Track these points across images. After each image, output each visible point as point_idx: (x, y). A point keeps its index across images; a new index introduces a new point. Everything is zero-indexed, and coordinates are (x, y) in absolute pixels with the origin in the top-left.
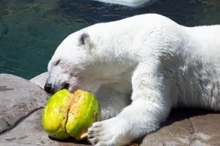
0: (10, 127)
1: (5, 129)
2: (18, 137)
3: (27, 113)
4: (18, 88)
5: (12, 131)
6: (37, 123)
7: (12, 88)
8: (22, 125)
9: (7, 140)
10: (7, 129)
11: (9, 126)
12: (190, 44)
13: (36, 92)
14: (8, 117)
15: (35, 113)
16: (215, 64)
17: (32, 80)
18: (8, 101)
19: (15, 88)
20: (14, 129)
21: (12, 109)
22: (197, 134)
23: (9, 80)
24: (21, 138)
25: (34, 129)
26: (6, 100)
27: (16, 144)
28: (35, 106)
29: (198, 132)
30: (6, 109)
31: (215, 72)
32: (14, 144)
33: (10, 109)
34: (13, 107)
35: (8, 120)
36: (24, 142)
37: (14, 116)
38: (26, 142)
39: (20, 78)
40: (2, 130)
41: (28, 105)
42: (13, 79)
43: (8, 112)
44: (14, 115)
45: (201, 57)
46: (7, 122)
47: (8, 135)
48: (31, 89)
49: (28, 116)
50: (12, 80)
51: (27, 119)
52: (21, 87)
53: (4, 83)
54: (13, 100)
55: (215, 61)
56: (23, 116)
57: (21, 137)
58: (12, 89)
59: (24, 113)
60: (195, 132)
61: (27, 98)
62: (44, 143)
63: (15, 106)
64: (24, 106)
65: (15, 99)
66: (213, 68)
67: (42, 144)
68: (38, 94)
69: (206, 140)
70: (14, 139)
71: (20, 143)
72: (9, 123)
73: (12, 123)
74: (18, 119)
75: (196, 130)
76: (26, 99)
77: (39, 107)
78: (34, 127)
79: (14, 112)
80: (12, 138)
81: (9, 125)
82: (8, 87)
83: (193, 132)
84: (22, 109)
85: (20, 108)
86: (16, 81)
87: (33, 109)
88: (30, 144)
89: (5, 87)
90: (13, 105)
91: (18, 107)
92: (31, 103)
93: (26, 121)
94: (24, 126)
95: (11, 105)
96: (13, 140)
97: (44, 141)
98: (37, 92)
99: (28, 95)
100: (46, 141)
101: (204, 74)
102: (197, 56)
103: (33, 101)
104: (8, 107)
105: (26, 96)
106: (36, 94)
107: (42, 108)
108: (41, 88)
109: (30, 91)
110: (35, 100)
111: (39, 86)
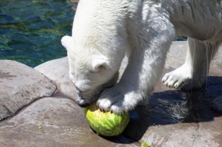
1: (5, 117)
3: (29, 101)
4: (21, 75)
5: (13, 119)
7: (14, 75)
10: (7, 117)
11: (10, 114)
13: (39, 80)
17: (36, 68)
18: (10, 88)
19: (18, 75)
20: (15, 117)
21: (14, 97)
23: (13, 67)
28: (38, 94)
30: (7, 96)
33: (12, 97)
34: (15, 95)
35: (9, 107)
39: (24, 65)
40: (3, 118)
42: (16, 65)
46: (8, 110)
48: (35, 77)
49: (29, 104)
53: (7, 69)
54: (16, 87)
56: (25, 104)
58: (16, 76)
59: (26, 101)
61: (30, 86)
63: (17, 93)
65: (18, 86)
67: (42, 134)
68: (41, 82)
72: (10, 111)
74: (21, 105)
76: (29, 88)
77: (41, 96)
78: (35, 116)
79: (16, 99)
82: (11, 74)
84: (25, 97)
85: (22, 96)
86: (19, 68)
87: (35, 97)
89: (8, 73)
90: (15, 92)
91: (20, 95)
92: (34, 91)
94: (25, 115)
98: (41, 81)
99: (31, 82)
103: (36, 90)
104: (10, 94)
105: (29, 84)
106: (39, 82)
107: (44, 97)
108: (45, 76)
109: (33, 79)
110: (38, 88)
111: (42, 74)
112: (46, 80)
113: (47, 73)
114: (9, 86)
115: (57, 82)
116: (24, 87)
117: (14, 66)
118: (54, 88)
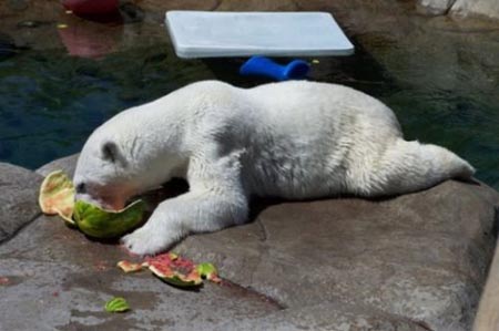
0: (7, 237)
3: (31, 217)
5: (10, 242)
8: (24, 235)
14: (4, 223)
17: (38, 171)
20: (13, 240)
24: (23, 252)
25: (42, 239)
31: (293, 145)
33: (8, 212)
34: (10, 209)
35: (3, 226)
36: (27, 256)
39: (22, 168)
44: (9, 218)
45: (270, 128)
46: (2, 230)
47: (4, 249)
49: (32, 221)
51: (32, 225)
54: (11, 199)
56: (26, 221)
58: (10, 184)
59: (28, 217)
62: (55, 259)
63: (13, 207)
65: (14, 197)
66: (288, 141)
70: (13, 253)
73: (10, 231)
78: (41, 235)
80: (10, 252)
81: (6, 234)
85: (21, 210)
86: (15, 172)
90: (11, 206)
91: (18, 209)
95: (9, 206)
101: (278, 151)
104: (3, 209)
116: (21, 197)
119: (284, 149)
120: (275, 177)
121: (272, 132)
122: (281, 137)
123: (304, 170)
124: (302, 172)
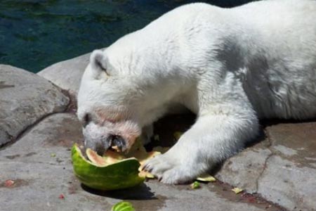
0: (11, 140)
1: (5, 142)
2: (23, 153)
3: (35, 120)
4: (21, 84)
5: (14, 145)
6: (50, 133)
7: (11, 84)
8: (29, 136)
9: (8, 157)
10: (7, 143)
11: (10, 138)
12: (246, 35)
13: (46, 90)
14: (9, 126)
15: (46, 120)
16: (285, 59)
17: (40, 73)
18: (7, 102)
19: (17, 85)
20: (17, 143)
21: (13, 115)
22: (275, 147)
24: (28, 155)
25: (46, 143)
26: (4, 101)
27: (21, 163)
28: (46, 110)
29: (276, 145)
30: (4, 113)
31: (287, 69)
32: (17, 163)
33: (11, 115)
34: (14, 111)
35: (8, 129)
36: (31, 160)
37: (17, 124)
38: (35, 160)
39: (23, 70)
41: (35, 109)
42: (13, 71)
43: (7, 118)
44: (17, 122)
46: (7, 133)
47: (9, 151)
48: (39, 86)
49: (36, 124)
50: (11, 73)
51: (36, 128)
52: (25, 84)
54: (14, 101)
55: (285, 54)
56: (29, 124)
57: (27, 153)
58: (13, 86)
59: (31, 120)
60: (273, 144)
61: (33, 98)
62: (60, 161)
63: (17, 110)
64: (31, 110)
65: (17, 99)
66: (282, 64)
67: (58, 163)
68: (49, 93)
69: (288, 156)
70: (18, 156)
71: (26, 162)
72: (11, 134)
73: (14, 133)
74: (21, 128)
75: (274, 141)
76: (33, 101)
77: (51, 112)
78: (45, 138)
79: (17, 118)
80: (15, 154)
81: (10, 136)
82: (6, 83)
83: (271, 145)
84: (28, 114)
85: (25, 112)
86: (17, 74)
87: (42, 114)
88: (40, 163)
89: (2, 82)
90: (14, 108)
91: (21, 111)
92: (40, 106)
93: (34, 131)
94: (30, 138)
95: (12, 109)
96: (17, 158)
97: (60, 159)
98: (48, 91)
99: (35, 94)
100: (64, 159)
101: (273, 75)
102: (259, 52)
103: (43, 103)
104: (7, 111)
105: (32, 96)
106: (46, 93)
107: (55, 112)
108: (53, 84)
109: (38, 89)
110: (45, 101)
111: (50, 81)
112: (56, 89)
113: (55, 80)
114: (6, 100)
115: (71, 92)
116: (25, 100)
117: (10, 72)
118: (67, 100)
119: (279, 74)
120: (272, 102)
121: (266, 56)
122: (275, 60)
123: (301, 97)
124: (298, 99)
